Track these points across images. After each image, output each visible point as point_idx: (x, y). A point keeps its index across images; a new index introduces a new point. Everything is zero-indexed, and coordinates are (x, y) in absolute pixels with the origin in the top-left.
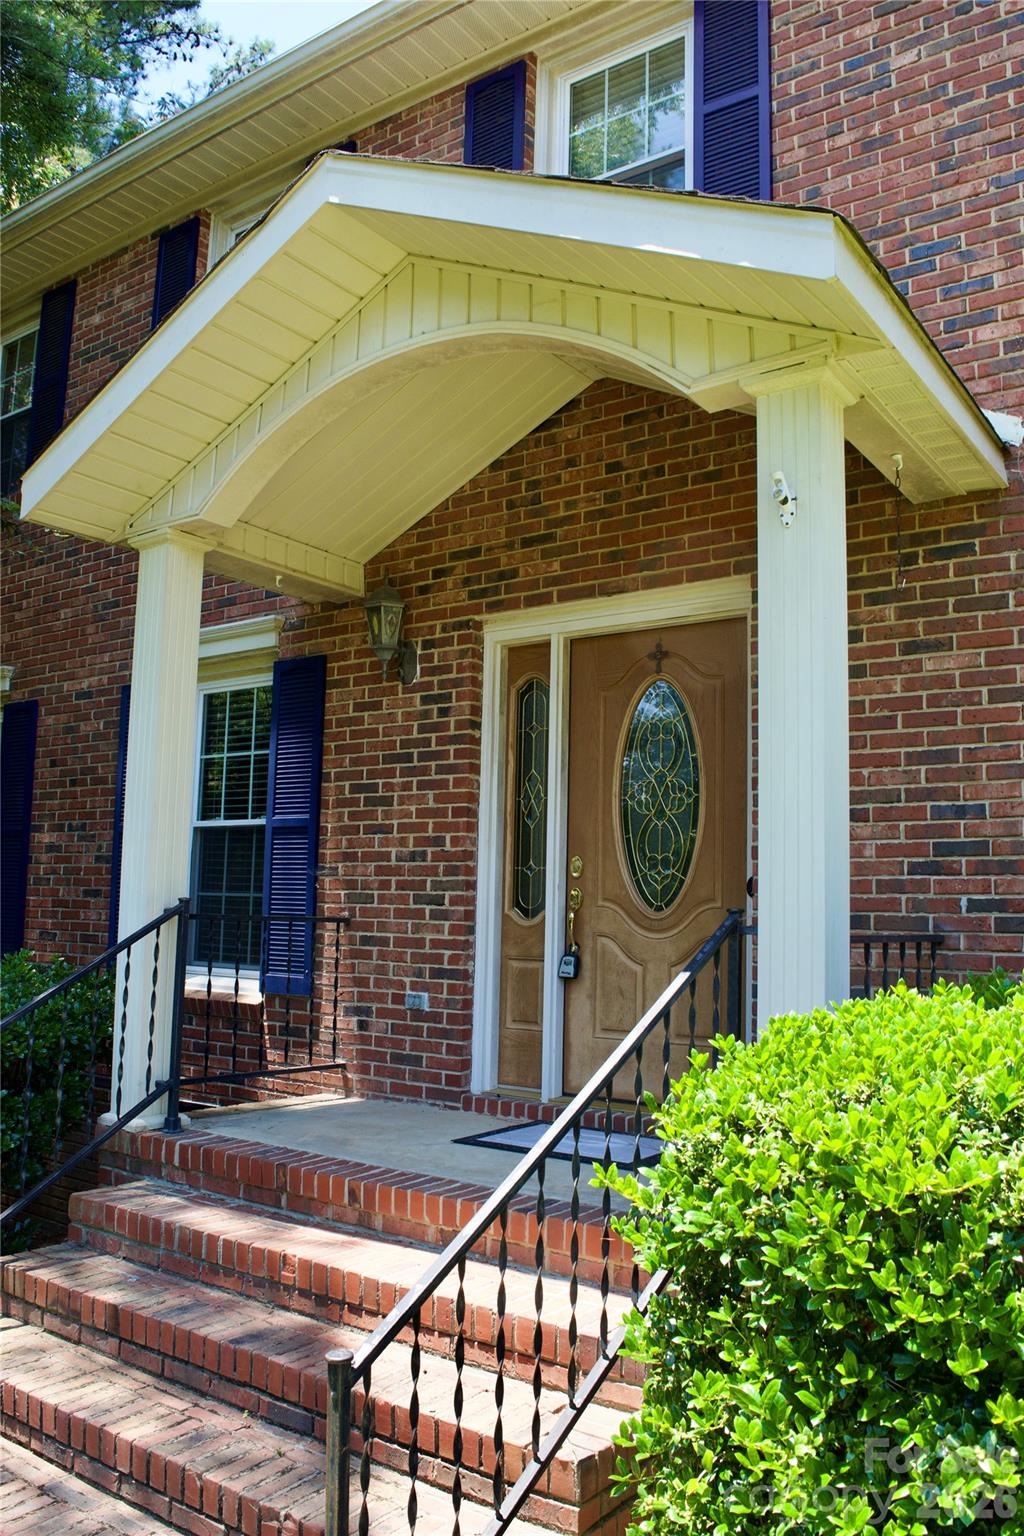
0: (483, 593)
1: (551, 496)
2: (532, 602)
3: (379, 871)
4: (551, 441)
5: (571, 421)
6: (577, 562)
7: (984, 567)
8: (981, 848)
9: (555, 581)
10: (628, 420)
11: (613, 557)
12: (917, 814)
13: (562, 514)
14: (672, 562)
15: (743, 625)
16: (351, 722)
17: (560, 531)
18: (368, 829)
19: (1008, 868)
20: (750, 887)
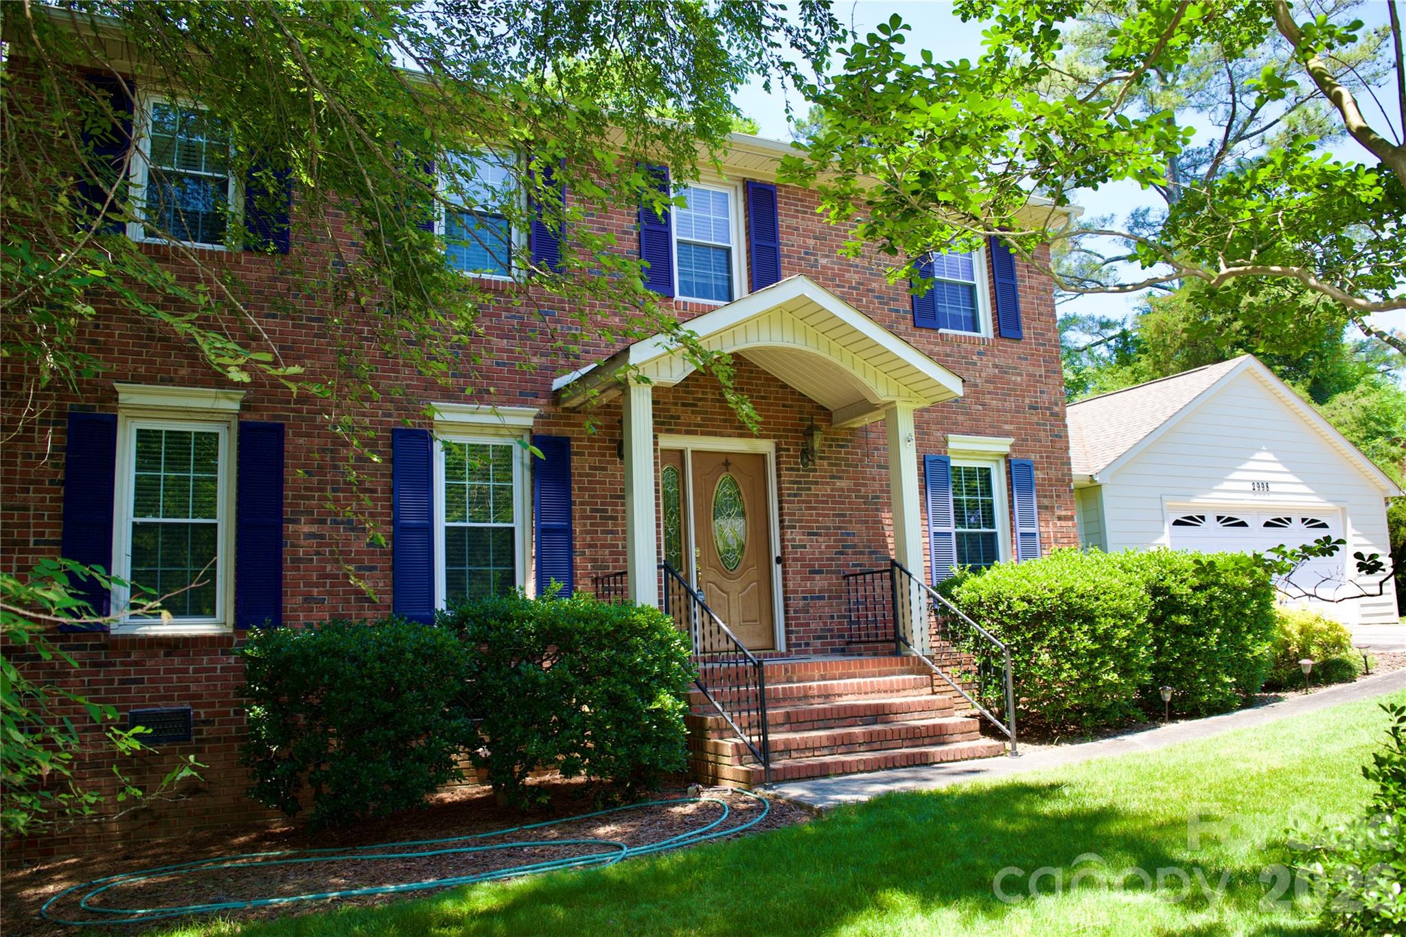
0: (663, 423)
2: (688, 432)
3: (611, 553)
6: (709, 419)
7: (852, 454)
8: (854, 546)
9: (699, 425)
12: (836, 534)
15: (762, 457)
16: (587, 475)
17: (700, 404)
18: (603, 532)
19: (862, 553)
20: (779, 560)
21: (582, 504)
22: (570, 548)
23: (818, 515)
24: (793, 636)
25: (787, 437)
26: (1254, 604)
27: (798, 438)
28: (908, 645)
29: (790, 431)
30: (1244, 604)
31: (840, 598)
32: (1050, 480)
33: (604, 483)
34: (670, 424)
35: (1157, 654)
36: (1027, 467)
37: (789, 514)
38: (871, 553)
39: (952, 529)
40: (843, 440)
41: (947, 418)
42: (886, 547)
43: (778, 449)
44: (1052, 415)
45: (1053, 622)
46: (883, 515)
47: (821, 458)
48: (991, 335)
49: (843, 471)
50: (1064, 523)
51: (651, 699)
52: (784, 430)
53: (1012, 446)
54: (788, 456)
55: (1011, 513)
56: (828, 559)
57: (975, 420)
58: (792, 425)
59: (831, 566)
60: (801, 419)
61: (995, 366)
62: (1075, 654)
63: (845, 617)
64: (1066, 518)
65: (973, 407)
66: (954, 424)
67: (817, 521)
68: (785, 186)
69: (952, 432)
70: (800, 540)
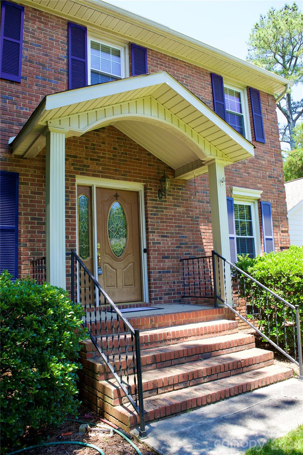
0: (79, 169)
1: (99, 149)
2: (94, 175)
3: (44, 245)
4: (98, 135)
5: (103, 132)
6: (106, 169)
7: (185, 194)
8: (186, 244)
9: (101, 172)
10: (118, 138)
11: (116, 170)
12: (176, 237)
13: (101, 155)
14: (130, 176)
15: (137, 193)
16: (30, 197)
17: (101, 160)
18: (39, 232)
19: (190, 247)
20: (145, 251)
21: (25, 214)
22: (17, 241)
23: (167, 226)
24: (153, 294)
25: (151, 182)
27: (156, 183)
28: (223, 302)
29: (152, 179)
31: (179, 272)
32: (278, 213)
33: (41, 202)
34: (83, 170)
36: (268, 206)
37: (151, 225)
38: (195, 247)
39: (235, 236)
40: (180, 186)
41: (232, 178)
42: (202, 244)
43: (146, 188)
44: (278, 181)
46: (201, 227)
47: (169, 195)
48: (251, 140)
49: (181, 203)
50: (284, 234)
52: (149, 178)
53: (261, 195)
54: (151, 193)
55: (261, 228)
56: (172, 250)
57: (244, 181)
58: (154, 176)
59: (174, 254)
60: (158, 173)
63: (181, 282)
65: (244, 174)
66: (235, 182)
67: (166, 229)
68: (151, 50)
69: (234, 186)
70: (158, 240)
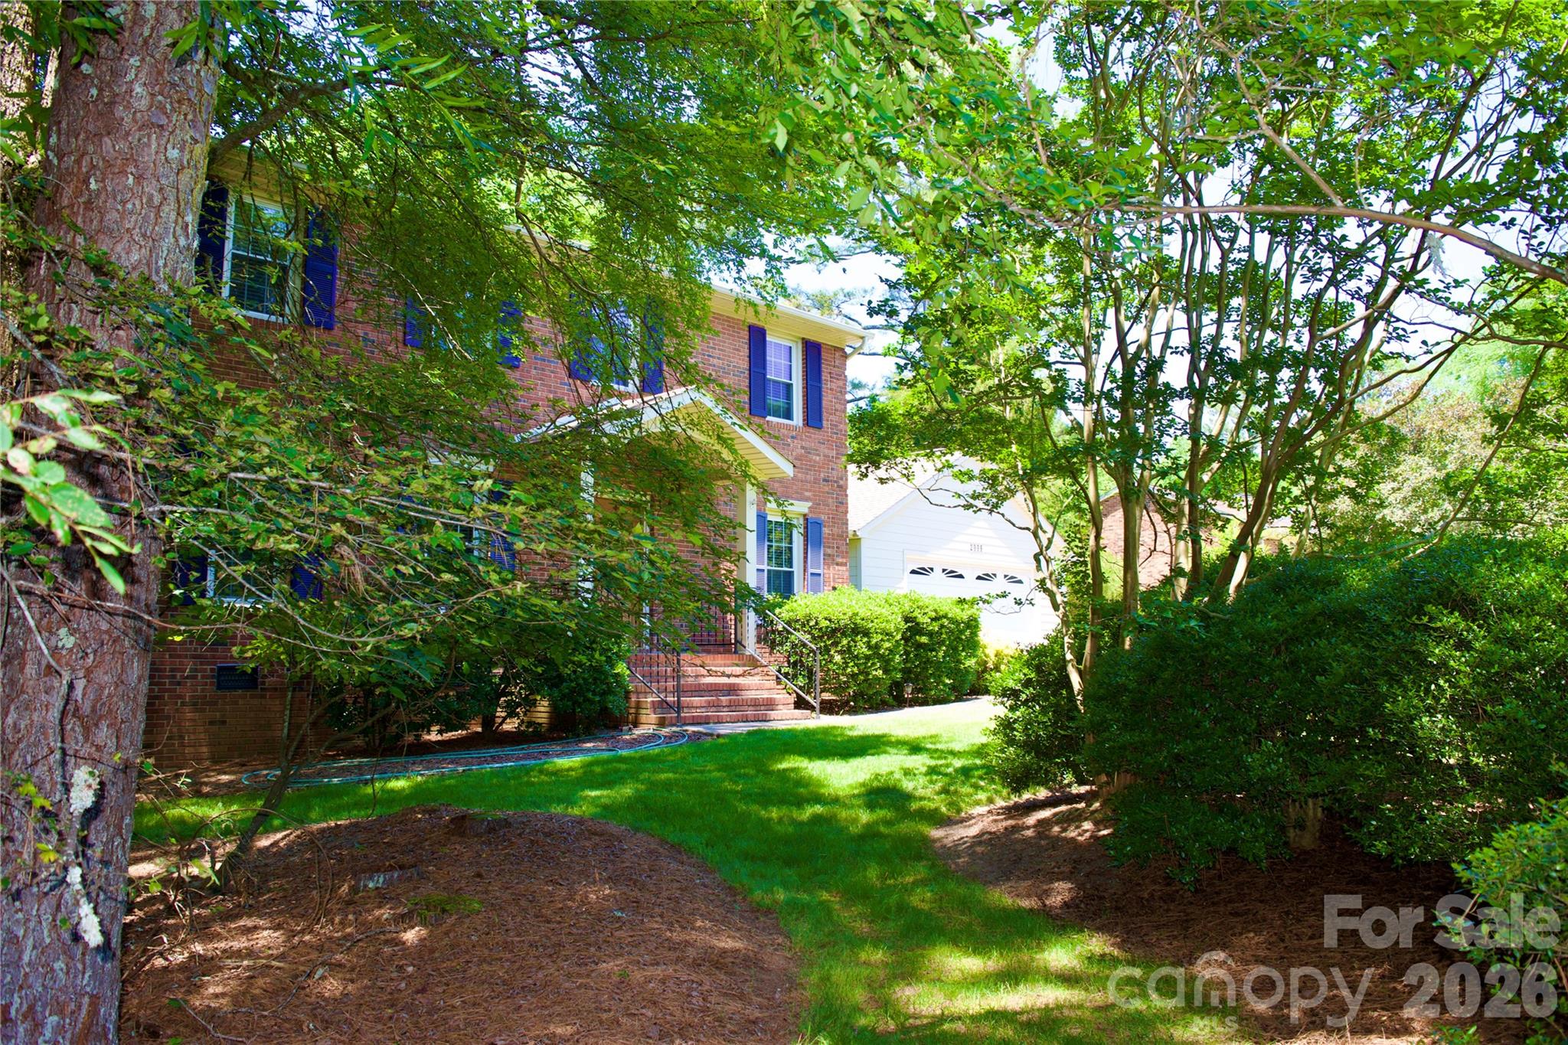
26: (968, 633)
28: (745, 648)
30: (962, 632)
32: (833, 535)
35: (905, 661)
36: (818, 524)
39: (765, 567)
45: (844, 634)
48: (801, 424)
50: (840, 568)
51: (612, 666)
53: (810, 508)
55: (805, 558)
57: (786, 487)
61: (803, 447)
62: (856, 657)
64: (842, 564)
66: (772, 489)
69: (770, 495)
